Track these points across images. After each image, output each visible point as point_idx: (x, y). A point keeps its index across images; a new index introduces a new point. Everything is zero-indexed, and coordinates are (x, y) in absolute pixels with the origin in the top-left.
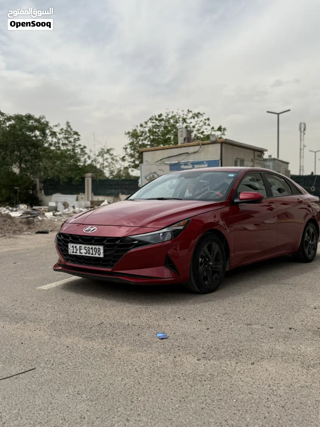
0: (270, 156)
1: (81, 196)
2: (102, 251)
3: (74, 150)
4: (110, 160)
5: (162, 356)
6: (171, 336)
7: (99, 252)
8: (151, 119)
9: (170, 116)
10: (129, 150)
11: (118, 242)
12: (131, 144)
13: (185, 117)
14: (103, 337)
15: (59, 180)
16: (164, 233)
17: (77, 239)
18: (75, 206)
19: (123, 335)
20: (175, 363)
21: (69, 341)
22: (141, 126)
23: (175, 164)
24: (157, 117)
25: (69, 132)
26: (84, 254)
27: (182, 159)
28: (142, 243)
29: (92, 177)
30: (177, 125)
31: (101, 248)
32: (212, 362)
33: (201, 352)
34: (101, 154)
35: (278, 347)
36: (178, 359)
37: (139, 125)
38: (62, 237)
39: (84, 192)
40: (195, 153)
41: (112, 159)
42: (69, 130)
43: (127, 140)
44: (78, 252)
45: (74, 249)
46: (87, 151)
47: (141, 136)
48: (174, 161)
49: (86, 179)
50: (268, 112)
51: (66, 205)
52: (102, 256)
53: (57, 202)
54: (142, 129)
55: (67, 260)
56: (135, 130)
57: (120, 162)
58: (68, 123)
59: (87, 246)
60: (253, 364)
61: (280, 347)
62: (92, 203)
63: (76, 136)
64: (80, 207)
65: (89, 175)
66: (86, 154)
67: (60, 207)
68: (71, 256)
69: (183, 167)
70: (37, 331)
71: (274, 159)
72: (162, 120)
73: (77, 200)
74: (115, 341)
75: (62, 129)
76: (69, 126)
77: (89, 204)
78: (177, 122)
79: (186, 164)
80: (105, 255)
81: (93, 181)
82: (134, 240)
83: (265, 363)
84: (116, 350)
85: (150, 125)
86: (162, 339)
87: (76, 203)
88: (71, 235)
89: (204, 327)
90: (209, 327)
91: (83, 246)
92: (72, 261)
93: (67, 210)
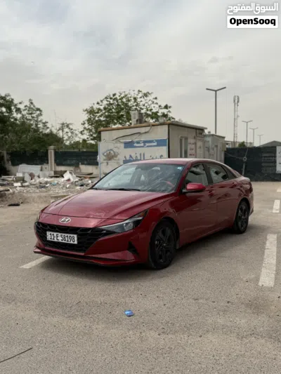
0: (209, 132)
1: (45, 166)
2: (76, 239)
3: (36, 125)
4: (70, 134)
5: (131, 332)
6: (136, 313)
7: (73, 239)
8: (106, 98)
9: (122, 96)
10: (86, 125)
11: (89, 232)
12: (89, 120)
13: (136, 96)
14: (82, 316)
15: (25, 151)
16: (127, 224)
17: (55, 228)
18: (41, 176)
19: (98, 314)
20: (141, 339)
21: (55, 320)
22: (98, 103)
23: (130, 142)
24: (112, 96)
25: (32, 109)
26: (60, 241)
27: (135, 139)
28: (109, 233)
29: (55, 150)
30: (130, 104)
31: (75, 236)
32: (170, 336)
33: (161, 327)
34: (62, 129)
35: (219, 320)
36: (143, 334)
37: (96, 103)
38: (41, 226)
39: (48, 163)
40: (146, 133)
41: (72, 133)
42: (32, 106)
43: (85, 117)
44: (55, 238)
45: (51, 236)
46: (48, 125)
47: (98, 113)
48: (128, 140)
49: (49, 151)
50: (207, 89)
51: (32, 176)
52: (76, 243)
53: (24, 173)
54: (98, 106)
55: (45, 245)
56: (92, 107)
57: (80, 135)
58: (30, 100)
59: (63, 234)
60: (201, 336)
61: (221, 321)
62: (55, 172)
63: (38, 112)
64: (45, 177)
65: (52, 147)
66: (48, 128)
67: (27, 178)
68: (49, 241)
69: (136, 145)
70: (28, 312)
71: (213, 135)
72: (116, 99)
73: (41, 170)
74: (92, 319)
75: (26, 106)
76: (32, 103)
77: (52, 174)
78: (129, 101)
79: (138, 142)
80: (78, 242)
81: (56, 153)
82: (103, 230)
83: (209, 336)
84: (94, 327)
85: (105, 102)
86: (130, 316)
87: (41, 173)
88: (49, 225)
89: (162, 303)
90: (165, 302)
91: (60, 234)
92: (50, 245)
93: (33, 180)
